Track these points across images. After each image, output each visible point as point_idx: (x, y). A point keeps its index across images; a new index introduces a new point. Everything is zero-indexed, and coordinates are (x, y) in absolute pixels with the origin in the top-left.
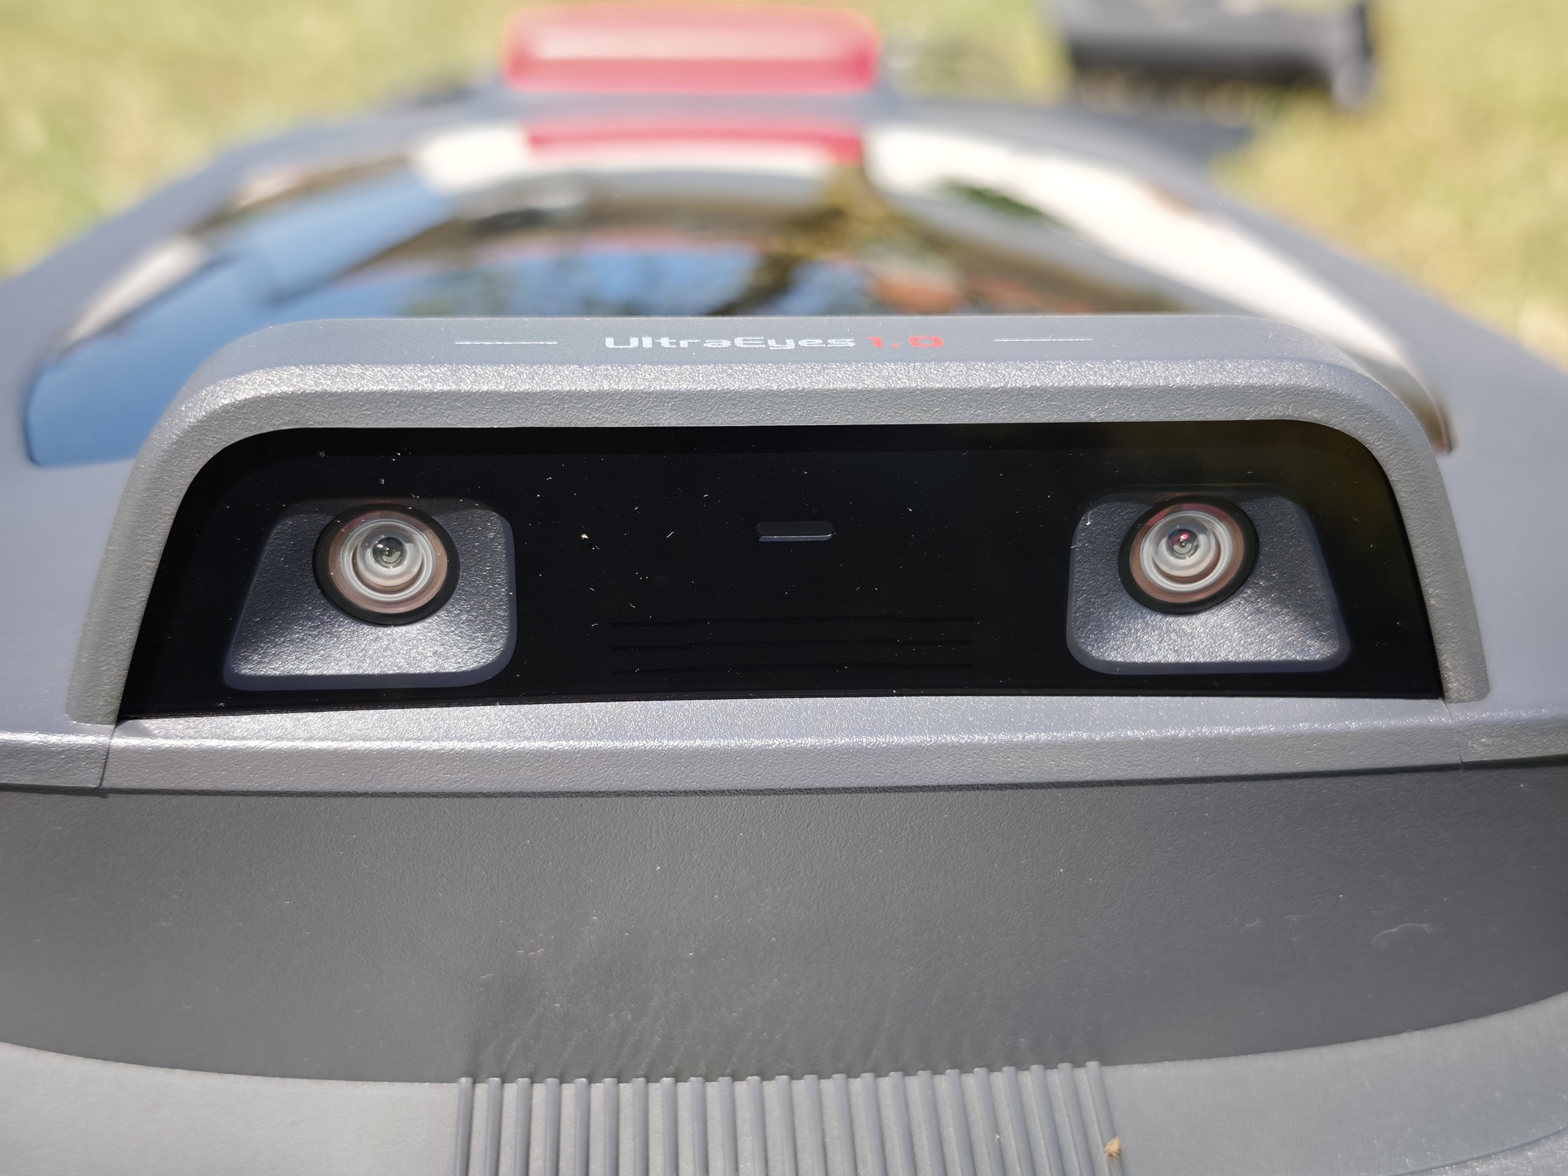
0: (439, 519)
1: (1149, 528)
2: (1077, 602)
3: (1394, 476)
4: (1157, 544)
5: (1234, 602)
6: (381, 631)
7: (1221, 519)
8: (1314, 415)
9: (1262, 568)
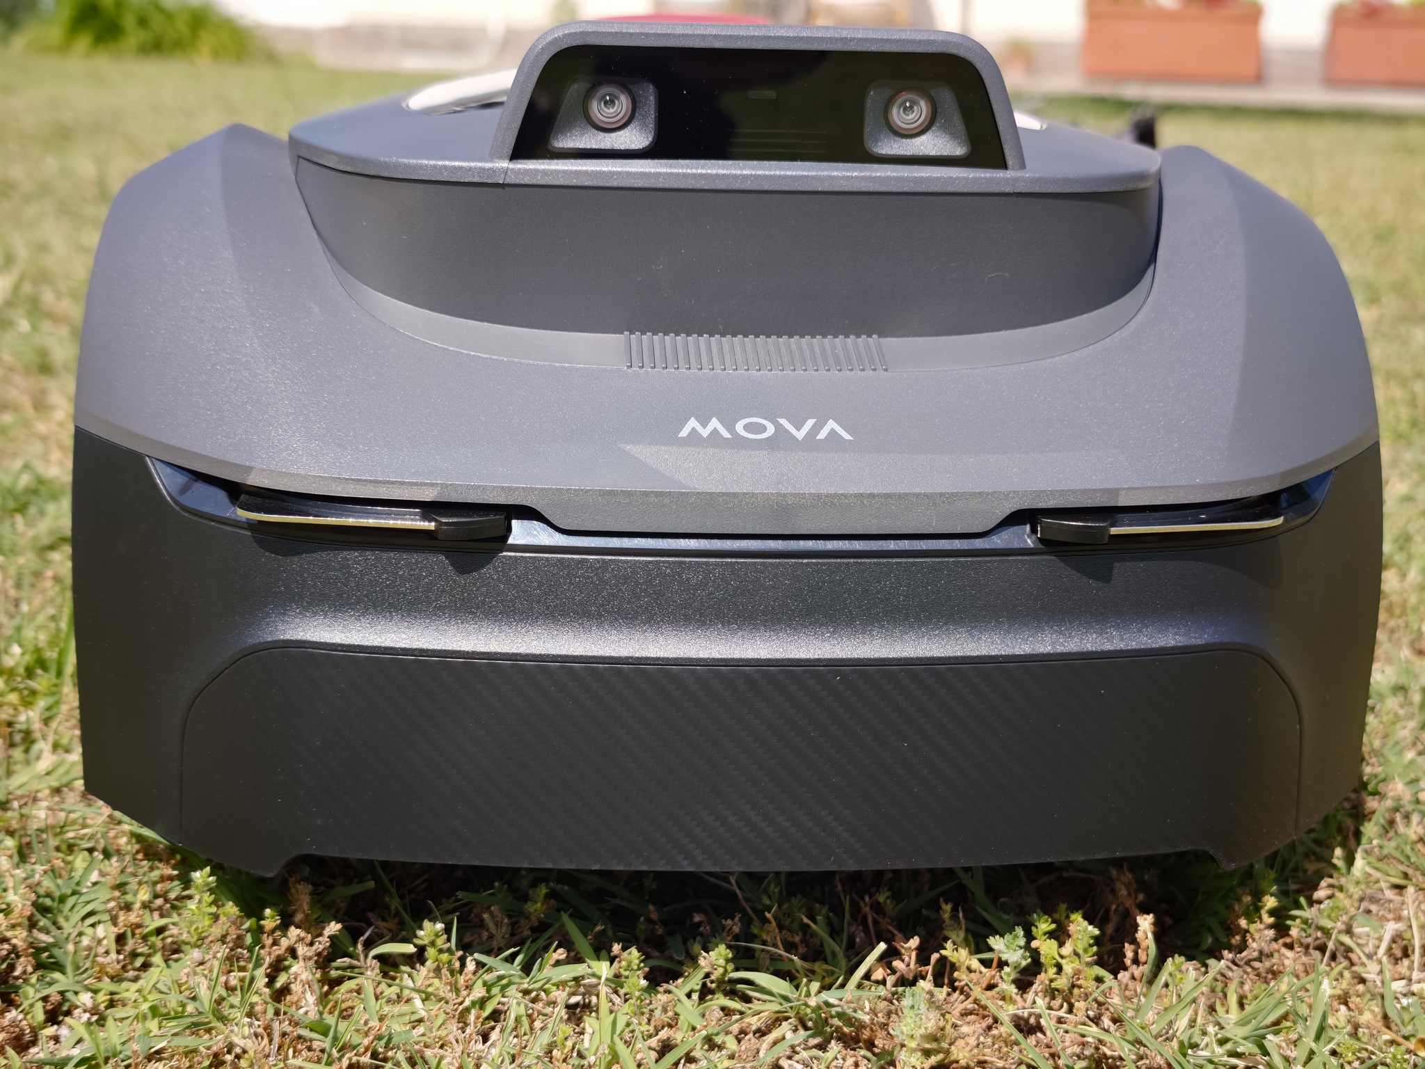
0: (630, 87)
1: (895, 102)
2: (867, 129)
3: (984, 76)
4: (899, 109)
5: (930, 132)
6: (606, 135)
7: (922, 98)
8: (954, 51)
9: (938, 119)
